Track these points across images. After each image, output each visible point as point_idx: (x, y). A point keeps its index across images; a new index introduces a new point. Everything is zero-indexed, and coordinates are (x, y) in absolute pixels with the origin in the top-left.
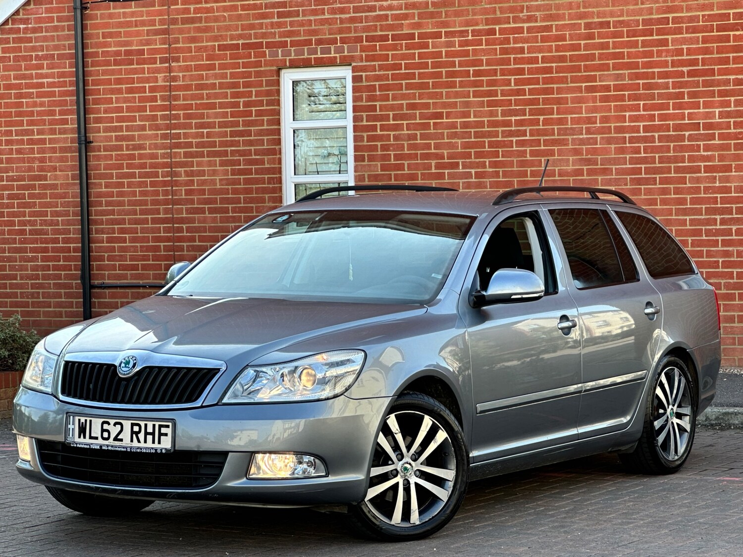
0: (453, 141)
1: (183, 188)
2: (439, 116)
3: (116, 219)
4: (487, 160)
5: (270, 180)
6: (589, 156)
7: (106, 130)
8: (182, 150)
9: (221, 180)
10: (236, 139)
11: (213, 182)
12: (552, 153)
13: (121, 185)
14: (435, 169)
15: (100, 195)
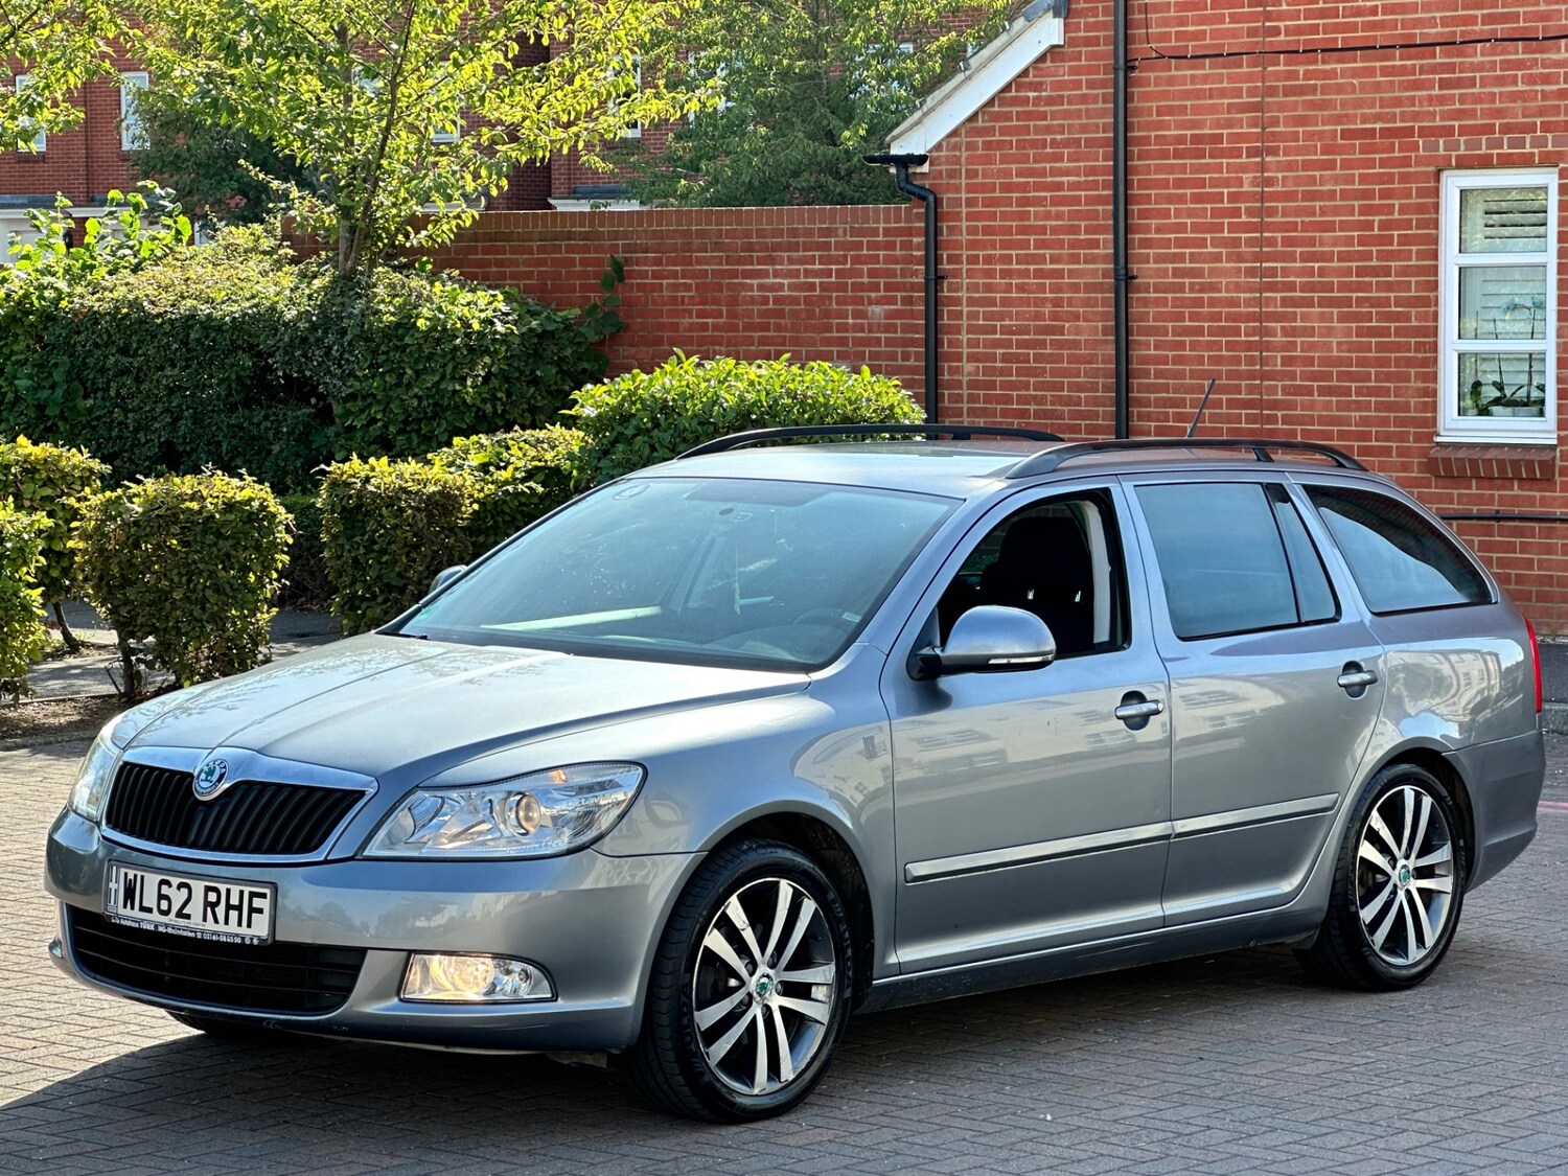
1: (1279, 355)
3: (1171, 398)
5: (1419, 347)
7: (1159, 259)
8: (1279, 295)
9: (1339, 343)
10: (1367, 279)
11: (1327, 346)
13: (1181, 345)
15: (1148, 360)
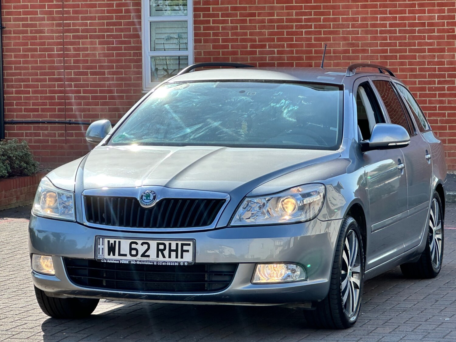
0: (263, 31)
1: (72, 59)
2: (254, 15)
3: (22, 78)
4: (285, 43)
5: (135, 55)
6: (354, 42)
7: (15, 20)
8: (71, 34)
9: (99, 54)
10: (111, 27)
11: (94, 55)
12: (329, 39)
13: (27, 56)
14: (250, 48)
15: (10, 63)
